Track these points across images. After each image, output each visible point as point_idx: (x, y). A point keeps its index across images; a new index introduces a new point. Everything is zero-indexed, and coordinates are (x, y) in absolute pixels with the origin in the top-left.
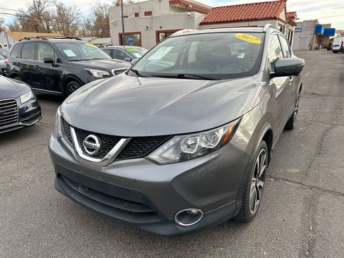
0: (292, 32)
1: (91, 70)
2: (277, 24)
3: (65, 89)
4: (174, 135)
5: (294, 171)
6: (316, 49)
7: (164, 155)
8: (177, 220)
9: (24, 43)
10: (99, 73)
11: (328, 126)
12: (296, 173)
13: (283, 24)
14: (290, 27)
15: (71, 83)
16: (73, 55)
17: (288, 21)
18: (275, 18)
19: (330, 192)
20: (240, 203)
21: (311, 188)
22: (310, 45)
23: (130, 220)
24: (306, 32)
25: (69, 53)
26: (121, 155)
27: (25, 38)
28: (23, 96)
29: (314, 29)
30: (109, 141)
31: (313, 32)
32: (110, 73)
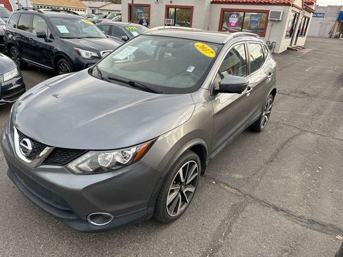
0: (309, 19)
1: (80, 50)
2: (290, 10)
3: (56, 65)
4: (90, 150)
5: (238, 176)
6: (337, 37)
7: (80, 166)
8: (89, 220)
9: (21, 13)
10: (87, 54)
11: (296, 132)
12: (239, 179)
13: (298, 11)
14: (307, 14)
15: (61, 60)
16: (66, 31)
17: (304, 7)
18: (289, 4)
19: (260, 201)
20: (151, 209)
21: (245, 195)
22: (331, 33)
23: (56, 214)
24: (329, 18)
25: (63, 29)
26: (47, 160)
27: (23, 8)
28: (7, 74)
29: (338, 16)
30: (39, 146)
31: (335, 19)
32: (99, 54)
